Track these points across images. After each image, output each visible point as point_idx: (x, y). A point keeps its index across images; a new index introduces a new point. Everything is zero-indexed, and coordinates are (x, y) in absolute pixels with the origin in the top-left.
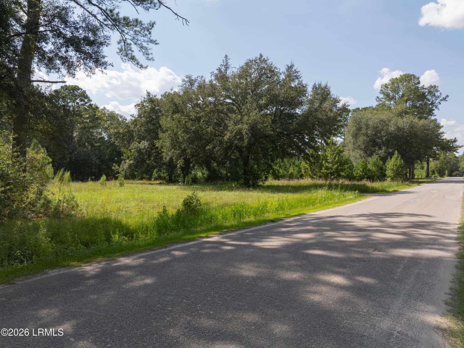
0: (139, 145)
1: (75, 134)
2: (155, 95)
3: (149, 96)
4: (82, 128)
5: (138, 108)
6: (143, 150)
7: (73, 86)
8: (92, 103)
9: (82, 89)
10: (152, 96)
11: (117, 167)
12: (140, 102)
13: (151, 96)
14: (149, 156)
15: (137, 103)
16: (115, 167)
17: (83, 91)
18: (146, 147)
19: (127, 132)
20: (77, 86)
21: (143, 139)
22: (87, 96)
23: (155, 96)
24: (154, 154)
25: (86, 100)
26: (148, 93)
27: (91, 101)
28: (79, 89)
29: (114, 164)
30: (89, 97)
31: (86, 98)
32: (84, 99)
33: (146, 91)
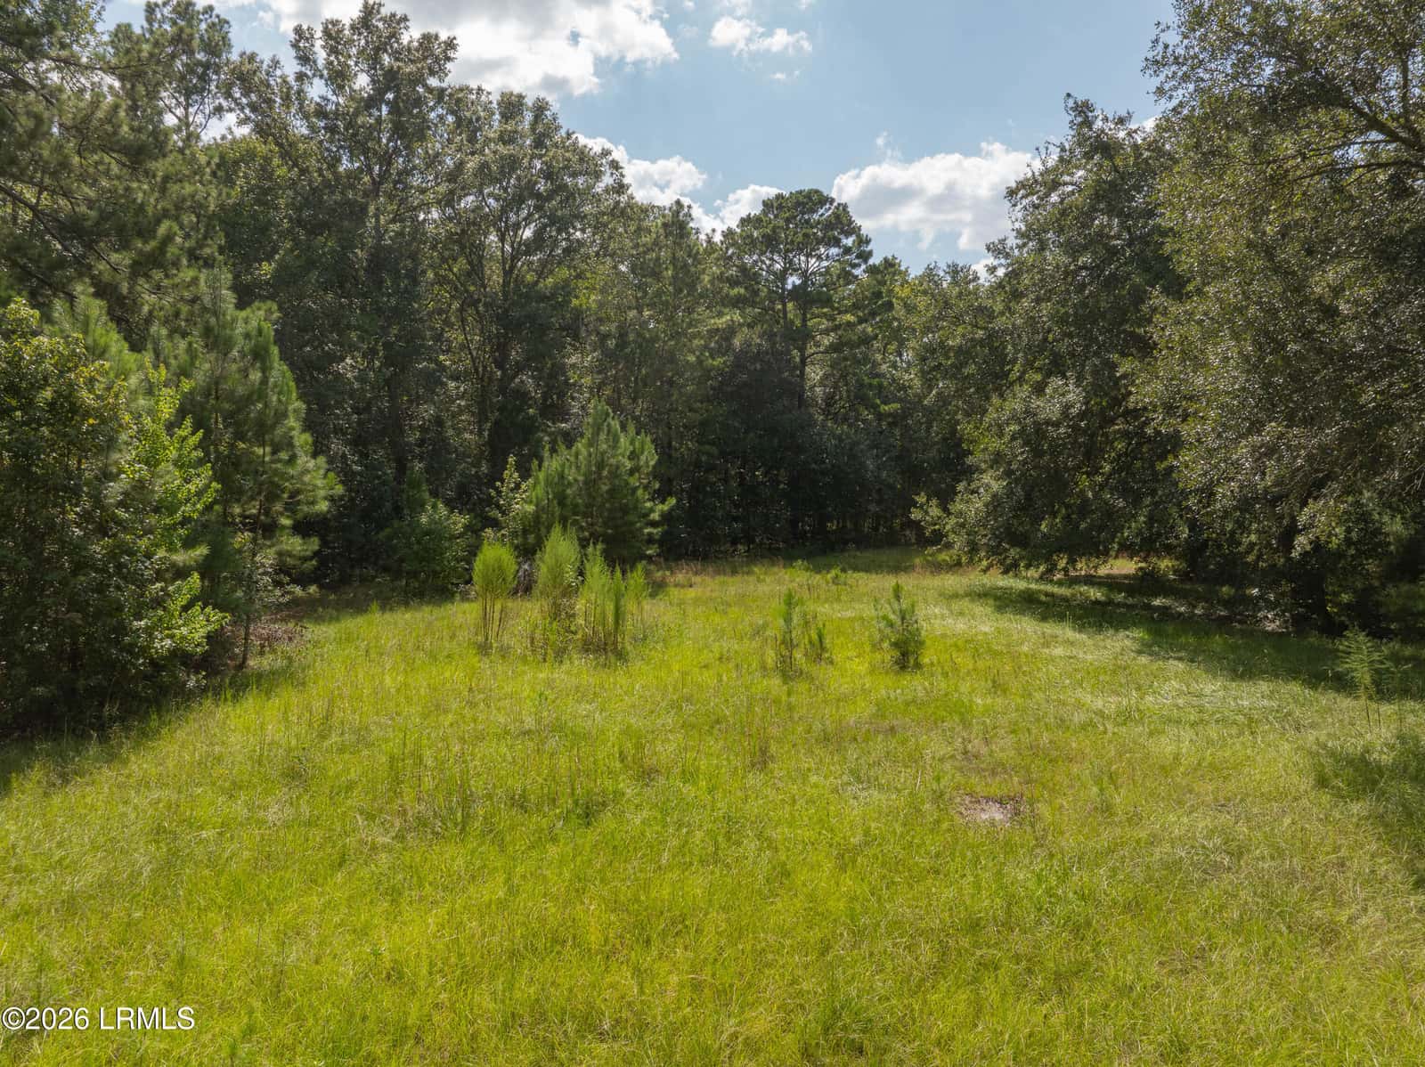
0: (1036, 403)
1: (814, 373)
3: (1088, 123)
4: (834, 348)
5: (1025, 202)
6: (1057, 425)
7: (800, 192)
8: (869, 249)
9: (832, 200)
10: (1106, 119)
11: (935, 511)
12: (1037, 168)
13: (1098, 125)
14: (1091, 455)
16: (927, 511)
17: (837, 208)
18: (1074, 411)
19: (981, 342)
20: (817, 192)
21: (1057, 367)
22: (850, 223)
23: (1121, 121)
24: (1120, 446)
25: (849, 241)
26: (1083, 111)
27: (868, 242)
28: (824, 200)
29: (924, 500)
30: (859, 228)
31: (848, 234)
32: (842, 237)
33: (1071, 103)
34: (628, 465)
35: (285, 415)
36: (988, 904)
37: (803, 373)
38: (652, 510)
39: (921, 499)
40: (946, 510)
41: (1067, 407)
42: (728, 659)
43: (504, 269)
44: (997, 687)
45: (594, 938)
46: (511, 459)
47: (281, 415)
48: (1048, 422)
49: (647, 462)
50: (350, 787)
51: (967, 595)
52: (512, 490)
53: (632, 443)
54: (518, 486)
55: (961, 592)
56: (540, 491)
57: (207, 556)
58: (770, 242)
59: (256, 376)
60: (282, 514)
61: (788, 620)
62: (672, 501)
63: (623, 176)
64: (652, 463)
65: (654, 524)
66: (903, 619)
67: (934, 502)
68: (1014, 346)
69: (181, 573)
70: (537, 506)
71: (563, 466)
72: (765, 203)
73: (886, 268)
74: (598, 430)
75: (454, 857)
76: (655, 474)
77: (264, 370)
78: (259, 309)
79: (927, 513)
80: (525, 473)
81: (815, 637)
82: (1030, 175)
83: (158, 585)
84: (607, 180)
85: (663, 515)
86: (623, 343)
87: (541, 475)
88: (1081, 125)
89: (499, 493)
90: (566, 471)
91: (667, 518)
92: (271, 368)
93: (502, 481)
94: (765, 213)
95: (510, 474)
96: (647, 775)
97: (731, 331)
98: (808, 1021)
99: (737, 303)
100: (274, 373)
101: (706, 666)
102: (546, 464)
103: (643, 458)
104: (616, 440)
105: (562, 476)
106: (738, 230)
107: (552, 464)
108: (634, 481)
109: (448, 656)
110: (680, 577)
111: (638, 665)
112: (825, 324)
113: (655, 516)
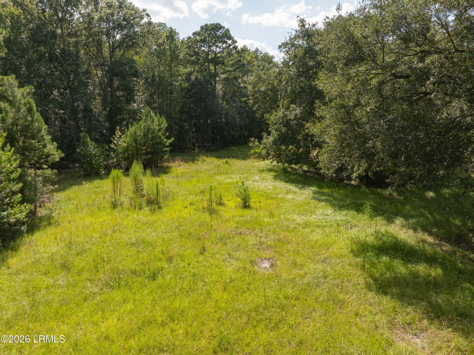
1: (219, 87)
2: (315, 23)
3: (303, 26)
4: (225, 79)
5: (284, 50)
6: (293, 120)
7: (213, 24)
8: (237, 45)
9: (224, 28)
10: (309, 24)
11: (257, 143)
12: (288, 38)
13: (307, 26)
15: (283, 42)
17: (226, 30)
20: (219, 24)
22: (230, 36)
23: (314, 25)
25: (230, 42)
26: (302, 21)
27: (236, 42)
28: (221, 27)
29: (253, 140)
30: (233, 38)
31: (229, 39)
32: (227, 40)
33: (299, 18)
34: (158, 128)
35: (41, 131)
36: (260, 301)
37: (215, 87)
38: (166, 142)
39: (252, 139)
40: (260, 143)
41: (296, 115)
42: (193, 205)
43: (110, 51)
44: (271, 215)
45: (160, 320)
46: (118, 128)
47: (40, 131)
48: (290, 119)
49: (164, 127)
50: (82, 270)
51: (267, 170)
52: (119, 138)
53: (159, 121)
54: (120, 137)
55: (264, 169)
56: (128, 139)
57: (22, 186)
58: (203, 41)
59: (29, 118)
60: (44, 163)
61: (211, 195)
62: (173, 139)
63: (151, 19)
64: (166, 126)
65: (167, 147)
66: (245, 191)
67: (256, 140)
68: (281, 95)
69: (14, 193)
70: (127, 143)
71: (136, 129)
72: (201, 27)
73: (242, 51)
74: (147, 117)
75: (117, 295)
76: (167, 130)
77: (32, 116)
78: (27, 88)
79: (254, 144)
80: (123, 132)
81: (219, 196)
82: (286, 41)
83: (8, 199)
84: (145, 20)
85: (170, 143)
86: (153, 80)
87: (128, 133)
88: (302, 26)
89: (114, 139)
90: (137, 132)
91: (171, 144)
92: (34, 114)
93: (115, 135)
94: (201, 30)
95: (118, 133)
96: (170, 260)
97: (190, 74)
98: (215, 343)
99: (193, 63)
100: (36, 116)
101: (186, 208)
102: (130, 129)
103: (163, 125)
104: (153, 121)
105: (136, 133)
106: (192, 37)
107: (132, 129)
108: (160, 134)
109: (104, 207)
110: (177, 163)
111: (165, 210)
112: (222, 71)
113: (168, 144)
